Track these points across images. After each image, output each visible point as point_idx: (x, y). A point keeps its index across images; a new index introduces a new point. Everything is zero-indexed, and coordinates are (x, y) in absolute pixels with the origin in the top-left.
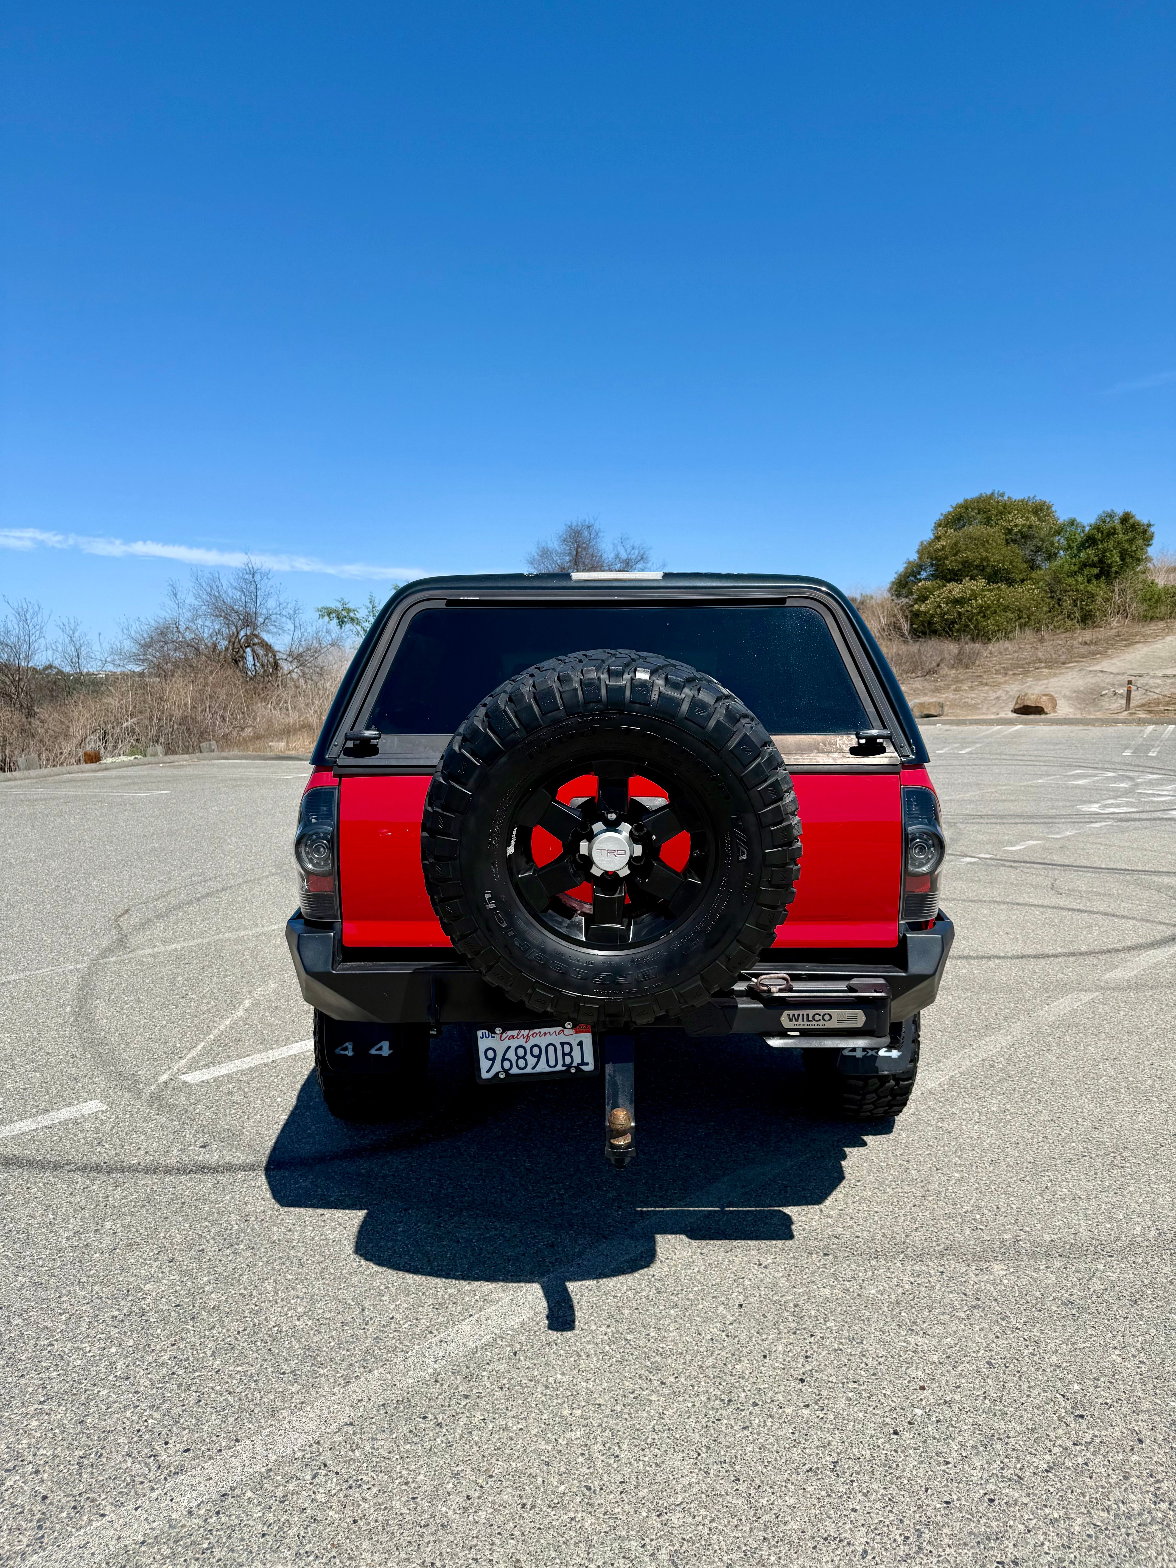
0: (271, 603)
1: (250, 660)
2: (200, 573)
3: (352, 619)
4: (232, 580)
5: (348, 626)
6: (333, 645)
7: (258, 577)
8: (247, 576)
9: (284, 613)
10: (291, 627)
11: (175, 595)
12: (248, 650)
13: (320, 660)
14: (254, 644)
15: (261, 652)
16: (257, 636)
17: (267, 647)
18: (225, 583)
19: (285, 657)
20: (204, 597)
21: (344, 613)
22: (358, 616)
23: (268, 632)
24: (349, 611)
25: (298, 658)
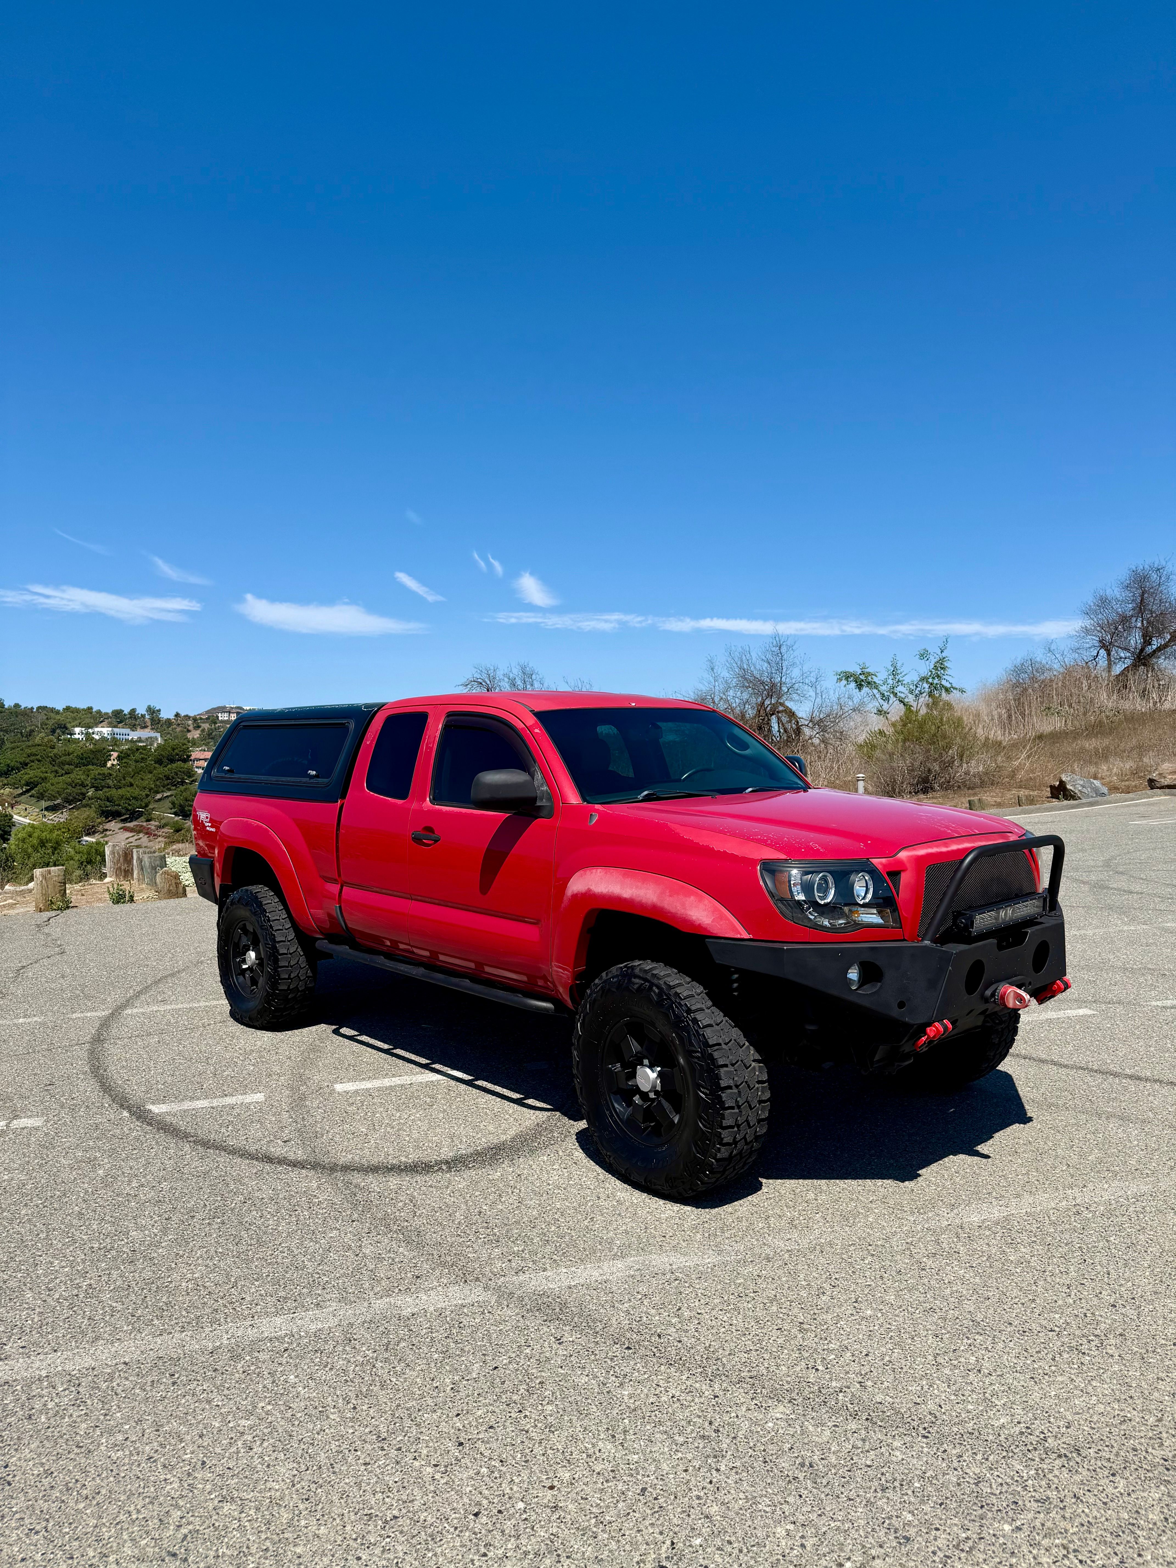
0: (796, 673)
1: (775, 726)
2: (733, 648)
3: (869, 683)
4: (760, 654)
5: (865, 690)
6: (854, 710)
7: (783, 649)
8: (774, 649)
9: (807, 681)
10: (813, 694)
11: (712, 669)
12: (774, 719)
13: (841, 725)
14: (778, 712)
15: (785, 719)
16: (782, 704)
17: (791, 714)
18: (754, 655)
19: (806, 723)
20: (737, 670)
21: (862, 677)
22: (875, 679)
23: (792, 700)
24: (869, 674)
25: (819, 723)
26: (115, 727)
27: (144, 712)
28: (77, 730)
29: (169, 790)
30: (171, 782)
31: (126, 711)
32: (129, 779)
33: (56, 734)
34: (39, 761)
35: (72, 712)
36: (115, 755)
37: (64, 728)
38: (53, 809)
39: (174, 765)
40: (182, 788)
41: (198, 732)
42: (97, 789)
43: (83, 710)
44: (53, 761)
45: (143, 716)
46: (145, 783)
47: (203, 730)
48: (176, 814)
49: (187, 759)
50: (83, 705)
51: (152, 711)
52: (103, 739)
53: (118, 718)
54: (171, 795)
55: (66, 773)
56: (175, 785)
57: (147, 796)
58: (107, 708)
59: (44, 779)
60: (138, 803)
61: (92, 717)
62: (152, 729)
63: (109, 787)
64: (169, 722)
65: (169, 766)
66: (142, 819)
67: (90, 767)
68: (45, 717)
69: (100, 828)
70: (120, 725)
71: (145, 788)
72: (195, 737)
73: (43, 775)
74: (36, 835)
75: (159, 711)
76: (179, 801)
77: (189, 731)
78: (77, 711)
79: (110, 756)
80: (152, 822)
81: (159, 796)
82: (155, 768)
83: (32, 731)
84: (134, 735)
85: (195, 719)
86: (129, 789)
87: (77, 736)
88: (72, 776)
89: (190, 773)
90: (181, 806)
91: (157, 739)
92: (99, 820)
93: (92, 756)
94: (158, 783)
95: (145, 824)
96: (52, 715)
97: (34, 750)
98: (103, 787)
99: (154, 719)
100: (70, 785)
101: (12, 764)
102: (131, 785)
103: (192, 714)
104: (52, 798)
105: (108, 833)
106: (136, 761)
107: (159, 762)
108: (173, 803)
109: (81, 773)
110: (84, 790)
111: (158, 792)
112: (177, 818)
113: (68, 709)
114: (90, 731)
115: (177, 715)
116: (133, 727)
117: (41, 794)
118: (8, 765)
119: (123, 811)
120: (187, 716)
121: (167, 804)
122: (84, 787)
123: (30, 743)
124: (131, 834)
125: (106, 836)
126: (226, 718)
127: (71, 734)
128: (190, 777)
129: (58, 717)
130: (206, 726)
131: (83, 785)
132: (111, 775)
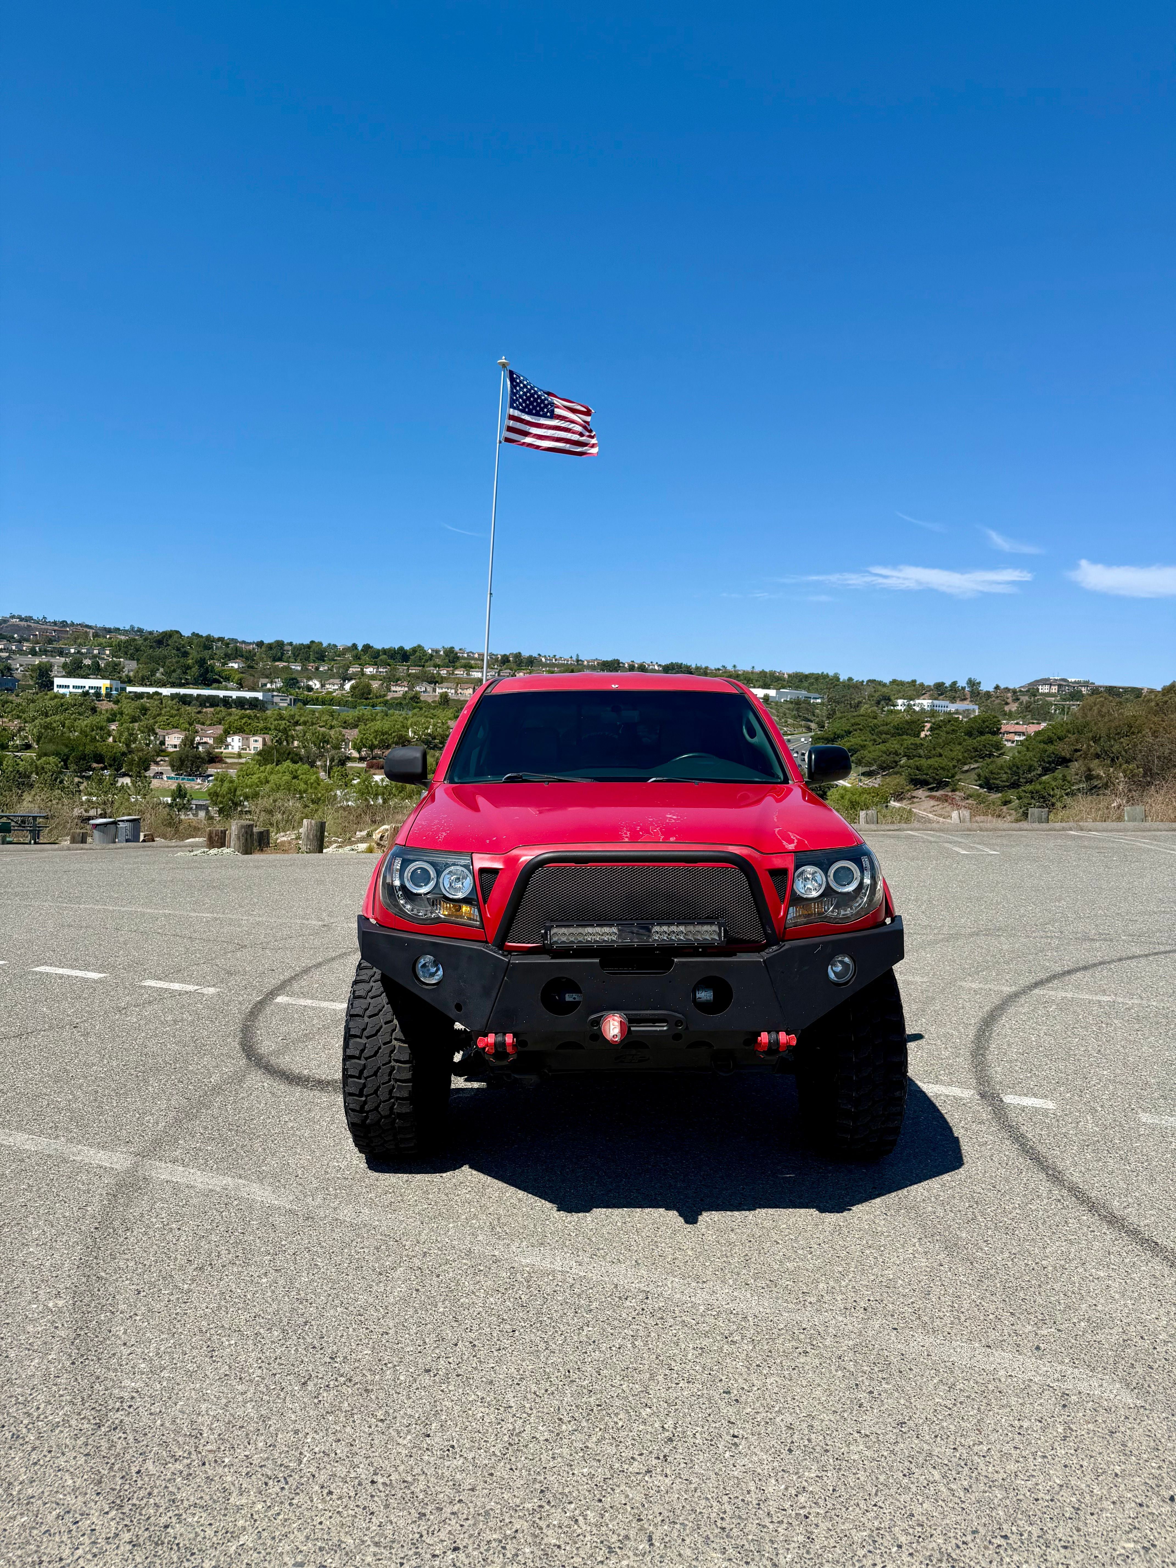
26: (936, 699)
27: (964, 685)
28: (900, 702)
29: (977, 762)
30: (980, 754)
31: (948, 684)
32: (939, 750)
33: (880, 706)
34: (861, 730)
35: (898, 685)
36: (928, 725)
37: (888, 700)
38: (869, 774)
39: (983, 738)
40: (988, 760)
41: (1016, 705)
42: (909, 758)
43: (908, 683)
44: (872, 730)
45: (963, 688)
46: (953, 754)
47: (1021, 703)
48: (981, 786)
49: (997, 732)
50: (907, 679)
51: (972, 683)
52: (923, 710)
53: (939, 690)
54: (978, 768)
55: (883, 742)
56: (983, 758)
57: (954, 767)
58: (930, 681)
59: (863, 747)
60: (945, 773)
61: (915, 690)
62: (971, 701)
63: (920, 757)
64: (988, 695)
65: (979, 739)
66: (948, 789)
67: (905, 737)
68: (873, 690)
69: (908, 795)
70: (941, 697)
71: (953, 759)
72: (1013, 710)
73: (862, 743)
74: (847, 797)
75: (979, 683)
76: (985, 773)
77: (1007, 704)
78: (902, 683)
79: (924, 726)
80: (957, 793)
81: (966, 768)
82: (964, 740)
83: (860, 702)
84: (952, 708)
85: (1014, 692)
86: (937, 759)
87: (899, 708)
88: (887, 745)
89: (998, 746)
90: (986, 778)
91: (974, 711)
92: (908, 788)
93: (907, 727)
94: (966, 755)
95: (950, 794)
96: (880, 688)
97: (857, 720)
98: (914, 756)
99: (974, 691)
100: (885, 753)
101: (838, 732)
102: (941, 755)
103: (1011, 687)
104: (869, 764)
105: (915, 800)
106: (948, 733)
107: (969, 734)
108: (979, 775)
109: (895, 742)
110: (897, 759)
111: (966, 764)
112: (982, 791)
113: (894, 682)
114: (912, 703)
115: (997, 687)
116: (953, 700)
117: (859, 760)
118: (835, 733)
119: (931, 780)
120: (1007, 688)
121: (973, 776)
122: (897, 755)
123: (855, 714)
124: (936, 803)
125: (913, 803)
126: (1047, 691)
127: (894, 706)
128: (998, 750)
129: (884, 689)
130: (1025, 699)
131: (896, 754)
132: (922, 745)
